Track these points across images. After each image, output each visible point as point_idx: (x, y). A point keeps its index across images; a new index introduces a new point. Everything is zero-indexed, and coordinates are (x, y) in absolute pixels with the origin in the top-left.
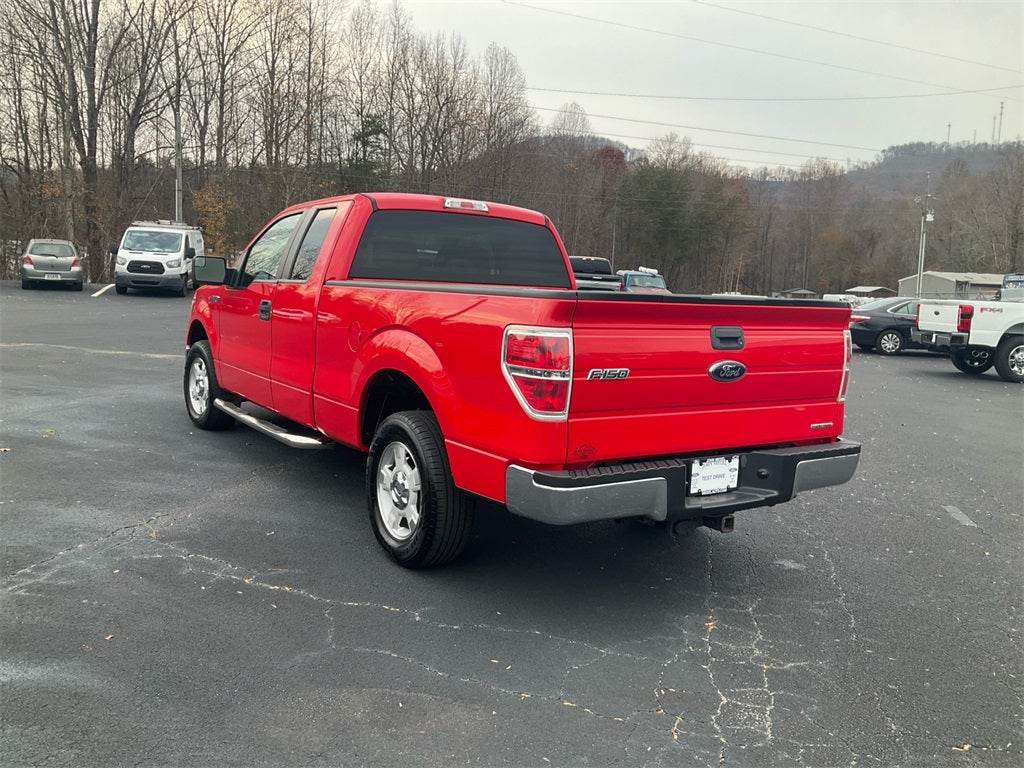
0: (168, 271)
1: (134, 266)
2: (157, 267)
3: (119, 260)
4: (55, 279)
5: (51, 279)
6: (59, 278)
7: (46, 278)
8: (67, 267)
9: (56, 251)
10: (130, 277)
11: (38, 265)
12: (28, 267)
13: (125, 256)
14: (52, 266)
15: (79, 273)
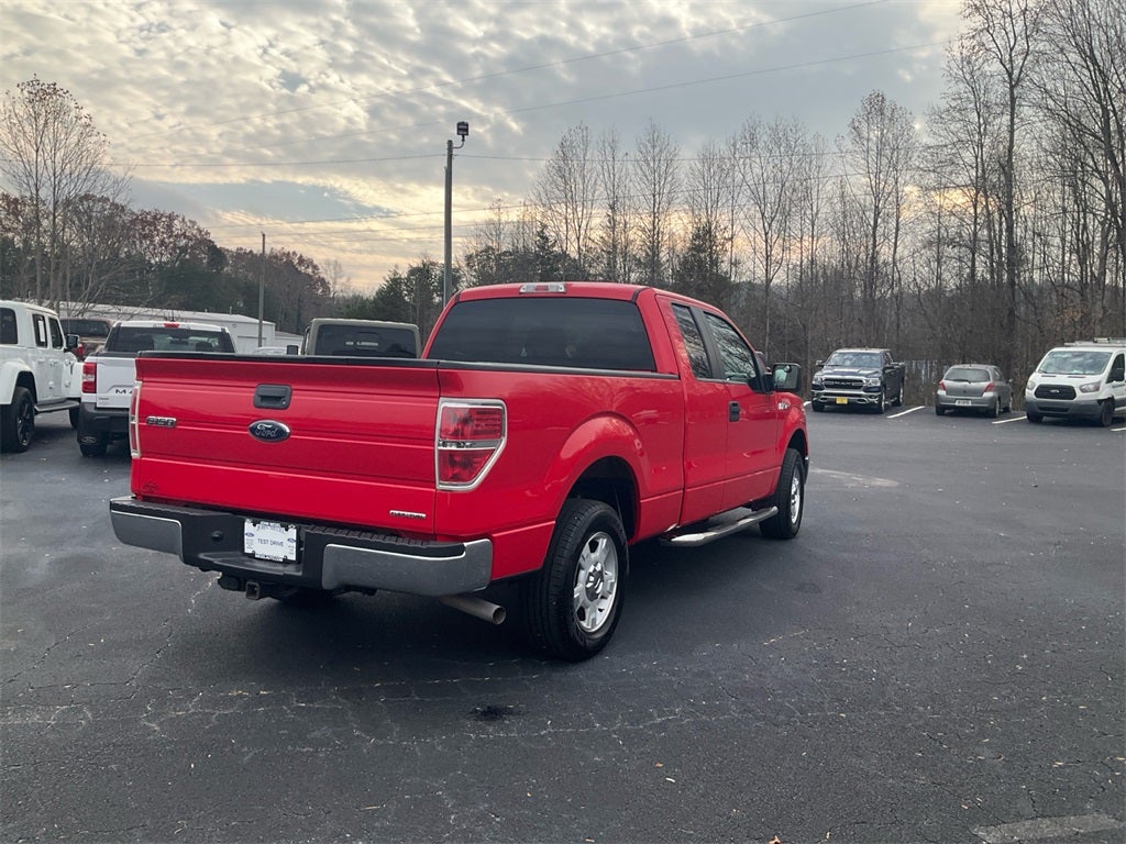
0: (1080, 396)
1: (1043, 391)
2: (1068, 392)
3: (1029, 384)
4: (966, 405)
5: (961, 404)
6: (970, 404)
7: (957, 404)
8: (979, 392)
9: (970, 376)
10: (1038, 403)
11: (950, 391)
12: (941, 393)
13: (1037, 379)
14: (965, 392)
15: (992, 399)
